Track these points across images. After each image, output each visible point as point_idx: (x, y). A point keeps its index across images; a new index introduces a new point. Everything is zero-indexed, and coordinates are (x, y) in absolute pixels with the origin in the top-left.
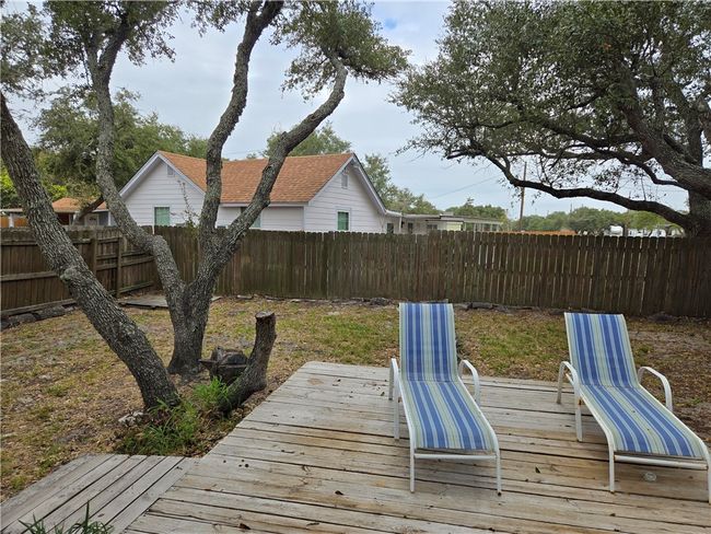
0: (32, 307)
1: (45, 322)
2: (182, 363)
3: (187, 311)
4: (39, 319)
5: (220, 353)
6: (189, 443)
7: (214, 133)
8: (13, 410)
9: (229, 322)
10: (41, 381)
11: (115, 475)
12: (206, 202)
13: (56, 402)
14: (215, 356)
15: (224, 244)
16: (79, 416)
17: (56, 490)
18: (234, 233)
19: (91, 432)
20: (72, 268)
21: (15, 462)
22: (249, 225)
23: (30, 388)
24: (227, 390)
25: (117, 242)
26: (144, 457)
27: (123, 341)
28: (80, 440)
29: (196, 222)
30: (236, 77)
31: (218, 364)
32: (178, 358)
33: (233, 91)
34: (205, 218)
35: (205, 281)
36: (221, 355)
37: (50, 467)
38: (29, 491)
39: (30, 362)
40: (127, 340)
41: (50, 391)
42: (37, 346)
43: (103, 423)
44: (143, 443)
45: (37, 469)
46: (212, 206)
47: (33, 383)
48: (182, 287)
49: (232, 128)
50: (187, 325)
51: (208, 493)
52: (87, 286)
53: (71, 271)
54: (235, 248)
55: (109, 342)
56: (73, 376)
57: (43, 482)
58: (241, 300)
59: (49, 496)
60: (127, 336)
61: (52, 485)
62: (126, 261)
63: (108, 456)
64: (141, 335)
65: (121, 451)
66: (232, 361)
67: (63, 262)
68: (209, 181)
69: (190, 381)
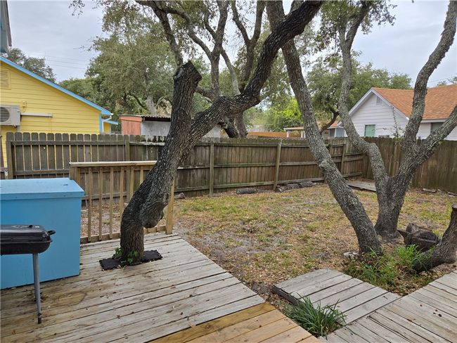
0: (298, 181)
1: (303, 189)
2: (383, 229)
3: (389, 195)
4: (301, 187)
5: (414, 228)
6: (389, 283)
7: (423, 68)
8: (291, 233)
9: (416, 207)
10: (302, 221)
11: (345, 286)
12: (411, 120)
13: (310, 234)
14: (409, 229)
15: (421, 150)
16: (322, 245)
17: (314, 282)
18: (431, 142)
19: (329, 256)
20: (325, 161)
21: (293, 260)
22: (445, 136)
23: (298, 223)
24: (421, 256)
25: (342, 147)
26: (362, 281)
27: (350, 207)
28: (323, 258)
29: (401, 134)
30: (446, 23)
31: (412, 235)
32: (380, 225)
33: (443, 34)
34: (409, 131)
35: (404, 175)
36: (414, 230)
37: (309, 269)
38: (300, 278)
39: (297, 209)
40: (352, 207)
41: (307, 227)
42: (300, 201)
43: (335, 253)
44: (361, 272)
45: (303, 267)
46: (415, 123)
47: (299, 221)
48: (387, 178)
49: (439, 63)
50: (388, 204)
51: (409, 322)
52: (332, 171)
53: (324, 163)
54: (430, 153)
55: (341, 206)
56: (318, 222)
57: (307, 275)
58: (426, 192)
59: (311, 284)
60: (353, 205)
61: (312, 279)
62: (346, 159)
63: (340, 273)
64: (360, 206)
65: (347, 272)
66: (423, 236)
67: (321, 157)
68: (414, 104)
69: (388, 242)
